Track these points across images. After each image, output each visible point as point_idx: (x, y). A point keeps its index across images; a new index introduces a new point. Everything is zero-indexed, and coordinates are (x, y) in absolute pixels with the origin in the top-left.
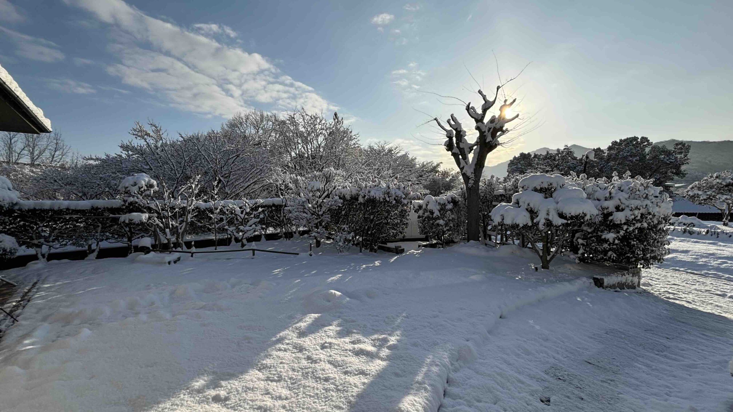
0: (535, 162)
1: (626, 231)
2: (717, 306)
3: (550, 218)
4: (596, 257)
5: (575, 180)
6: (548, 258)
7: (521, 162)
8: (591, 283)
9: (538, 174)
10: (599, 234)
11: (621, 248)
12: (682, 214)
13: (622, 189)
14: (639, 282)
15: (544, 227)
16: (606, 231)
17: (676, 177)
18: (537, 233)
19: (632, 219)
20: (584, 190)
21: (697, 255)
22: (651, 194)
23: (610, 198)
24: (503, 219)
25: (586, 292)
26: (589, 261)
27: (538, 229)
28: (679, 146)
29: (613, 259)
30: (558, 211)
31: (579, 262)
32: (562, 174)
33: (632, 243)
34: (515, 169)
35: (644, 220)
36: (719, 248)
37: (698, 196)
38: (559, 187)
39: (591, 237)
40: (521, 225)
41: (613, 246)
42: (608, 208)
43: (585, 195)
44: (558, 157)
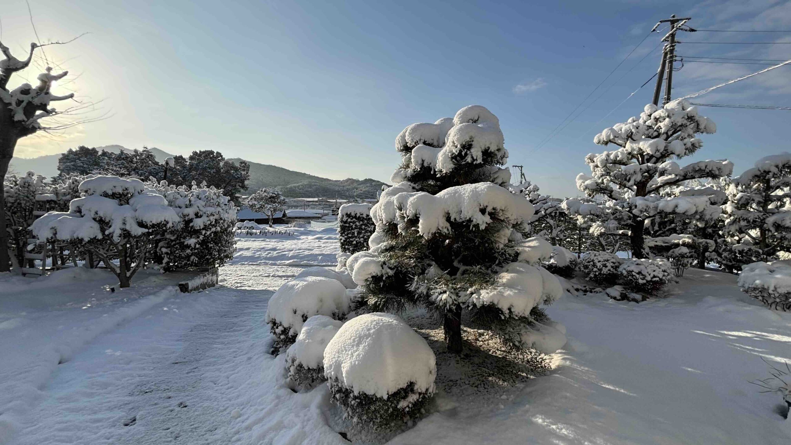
0: (105, 161)
1: (204, 235)
2: (265, 284)
3: (128, 227)
4: (180, 263)
5: (156, 186)
6: (128, 274)
7: (82, 159)
8: (177, 290)
9: (109, 176)
10: (182, 240)
11: (202, 252)
12: (245, 220)
13: (199, 197)
14: (217, 279)
15: (120, 238)
16: (188, 238)
17: (242, 190)
18: (111, 248)
19: (209, 225)
20: (165, 197)
21: (255, 251)
22: (221, 202)
23: (190, 205)
24: (55, 234)
25: (172, 300)
26: (174, 269)
27: (112, 243)
28: (243, 165)
29: (195, 263)
30: (137, 219)
31: (164, 271)
32: (143, 180)
33: (210, 246)
34: (72, 167)
35: (218, 225)
36: (266, 243)
37: (255, 205)
38: (137, 194)
39: (175, 245)
40: (86, 239)
41: (194, 250)
42: (188, 215)
43: (166, 203)
44: (137, 159)
